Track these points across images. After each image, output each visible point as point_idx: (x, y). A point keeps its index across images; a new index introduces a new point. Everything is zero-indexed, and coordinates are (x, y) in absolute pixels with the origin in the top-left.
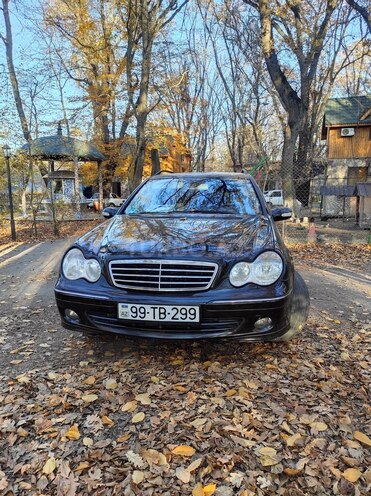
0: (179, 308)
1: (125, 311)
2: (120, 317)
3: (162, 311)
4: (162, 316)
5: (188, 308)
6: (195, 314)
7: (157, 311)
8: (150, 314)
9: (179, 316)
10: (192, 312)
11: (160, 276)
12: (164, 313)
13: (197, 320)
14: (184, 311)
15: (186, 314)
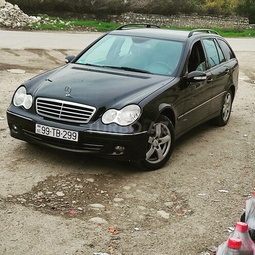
0: (67, 131)
1: (39, 129)
2: (36, 132)
3: (58, 132)
4: (58, 135)
5: (72, 132)
6: (76, 136)
7: (55, 131)
8: (52, 133)
9: (67, 136)
10: (74, 135)
11: (61, 111)
12: (59, 133)
13: (77, 140)
14: (70, 134)
15: (71, 135)
